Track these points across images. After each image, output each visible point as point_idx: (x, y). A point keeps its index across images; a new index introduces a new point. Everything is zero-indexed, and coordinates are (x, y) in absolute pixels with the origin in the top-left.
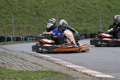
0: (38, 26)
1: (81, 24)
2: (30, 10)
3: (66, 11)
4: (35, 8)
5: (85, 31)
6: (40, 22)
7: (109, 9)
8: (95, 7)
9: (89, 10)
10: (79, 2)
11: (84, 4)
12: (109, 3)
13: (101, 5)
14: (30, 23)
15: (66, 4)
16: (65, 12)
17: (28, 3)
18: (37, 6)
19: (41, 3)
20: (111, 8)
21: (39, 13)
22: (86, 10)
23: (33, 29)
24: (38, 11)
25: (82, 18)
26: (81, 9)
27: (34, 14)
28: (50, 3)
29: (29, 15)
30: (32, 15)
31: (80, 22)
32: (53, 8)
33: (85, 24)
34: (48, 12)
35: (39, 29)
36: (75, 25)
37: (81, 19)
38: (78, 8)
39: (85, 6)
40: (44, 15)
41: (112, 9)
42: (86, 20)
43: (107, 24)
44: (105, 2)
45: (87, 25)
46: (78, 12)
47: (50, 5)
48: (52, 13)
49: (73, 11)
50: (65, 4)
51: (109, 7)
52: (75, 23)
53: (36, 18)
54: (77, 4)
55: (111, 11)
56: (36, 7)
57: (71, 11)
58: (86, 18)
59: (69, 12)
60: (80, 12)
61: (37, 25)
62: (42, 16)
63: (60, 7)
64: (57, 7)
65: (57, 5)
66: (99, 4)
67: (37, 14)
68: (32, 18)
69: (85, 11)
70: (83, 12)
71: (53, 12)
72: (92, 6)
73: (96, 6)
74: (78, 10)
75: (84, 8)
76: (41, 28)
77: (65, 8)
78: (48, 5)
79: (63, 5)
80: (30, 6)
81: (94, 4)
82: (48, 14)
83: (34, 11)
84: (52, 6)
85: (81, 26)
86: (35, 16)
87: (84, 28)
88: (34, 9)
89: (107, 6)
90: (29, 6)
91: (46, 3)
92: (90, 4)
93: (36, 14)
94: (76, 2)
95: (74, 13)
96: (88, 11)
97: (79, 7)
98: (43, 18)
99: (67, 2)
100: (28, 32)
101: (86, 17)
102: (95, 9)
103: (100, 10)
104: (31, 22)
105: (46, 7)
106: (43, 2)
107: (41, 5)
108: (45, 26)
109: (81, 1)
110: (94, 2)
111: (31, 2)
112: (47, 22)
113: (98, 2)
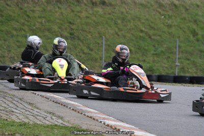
1: (144, 58)
2: (60, 28)
3: (120, 33)
4: (68, 24)
5: (151, 71)
6: (75, 48)
7: (194, 36)
8: (170, 31)
9: (159, 36)
10: (143, 21)
11: (153, 25)
12: (195, 27)
13: (181, 28)
15: (122, 22)
16: (118, 35)
17: (57, 15)
18: (72, 21)
19: (79, 17)
20: (197, 34)
21: (75, 34)
22: (154, 35)
24: (72, 29)
25: (146, 48)
26: (146, 33)
27: (66, 34)
28: (94, 18)
29: (56, 35)
30: (62, 36)
31: (143, 55)
32: (100, 27)
33: (151, 58)
34: (90, 32)
36: (135, 58)
38: (142, 31)
40: (82, 38)
41: (200, 36)
42: (152, 52)
43: (188, 62)
44: (187, 25)
45: (154, 61)
46: (140, 36)
47: (94, 21)
48: (97, 35)
49: (132, 34)
50: (119, 22)
51: (194, 33)
52: (133, 56)
53: (69, 41)
54: (139, 24)
55: (198, 40)
56: (70, 23)
57: (128, 35)
58: (154, 49)
59: (124, 37)
60: (144, 38)
62: (79, 39)
63: (110, 27)
64: (106, 26)
65: (107, 23)
66: (177, 26)
67: (71, 34)
69: (152, 37)
70: (150, 37)
71: (99, 33)
72: (166, 29)
73: (173, 30)
74: (141, 35)
75: (151, 32)
77: (119, 29)
78: (90, 21)
79: (116, 23)
80: (60, 20)
81: (170, 26)
82: (90, 36)
83: (66, 29)
84: (97, 24)
86: (66, 38)
87: (148, 65)
88: (66, 25)
89: (192, 32)
90: (58, 21)
91: (87, 17)
92: (162, 25)
93: (69, 35)
94: (139, 19)
95: (134, 38)
96: (158, 37)
97: (144, 29)
98: (81, 44)
99: (123, 19)
101: (154, 46)
102: (170, 34)
103: (179, 37)
105: (87, 24)
106: (83, 15)
107: (79, 21)
108: (83, 56)
109: (147, 20)
110: (170, 22)
111: (62, 13)
112: (86, 51)
113: (175, 23)
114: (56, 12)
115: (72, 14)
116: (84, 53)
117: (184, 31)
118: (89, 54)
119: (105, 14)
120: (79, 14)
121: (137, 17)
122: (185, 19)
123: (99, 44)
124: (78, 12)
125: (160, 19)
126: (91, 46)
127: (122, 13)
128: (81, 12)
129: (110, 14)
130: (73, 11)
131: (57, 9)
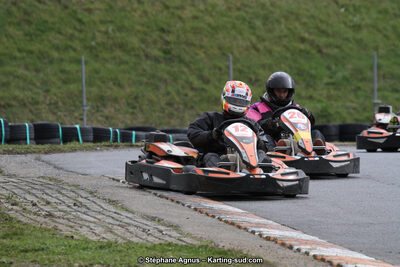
0: (168, 94)
1: (311, 92)
2: (143, 41)
3: (260, 46)
4: (158, 33)
5: (324, 116)
6: (175, 80)
8: (359, 37)
9: (337, 47)
10: (305, 20)
11: (324, 27)
13: (379, 31)
14: (141, 84)
15: (264, 24)
16: (257, 50)
17: (136, 15)
18: (165, 27)
19: (180, 18)
21: (173, 52)
22: (329, 46)
23: (151, 102)
24: (168, 43)
25: (313, 72)
26: (312, 43)
27: (156, 52)
28: (209, 19)
29: (137, 56)
30: (147, 56)
31: (308, 86)
32: (221, 36)
33: (325, 92)
34: (202, 47)
35: (170, 104)
37: (312, 76)
38: (303, 40)
39: (324, 33)
40: (187, 58)
42: (326, 80)
43: (397, 95)
44: (391, 22)
45: (329, 97)
46: (301, 51)
47: (209, 25)
48: (217, 52)
49: (285, 46)
50: (258, 23)
53: (163, 66)
54: (297, 24)
56: (163, 30)
57: (277, 49)
58: (328, 72)
59: (270, 52)
60: (308, 53)
61: (163, 90)
62: (181, 61)
63: (241, 34)
64: (233, 32)
65: (234, 27)
66: (374, 27)
67: (166, 52)
68: (147, 65)
69: (325, 51)
70: (320, 51)
71: (220, 48)
72: (350, 34)
73: (364, 34)
74: (302, 46)
75: (322, 41)
76: (177, 99)
77: (258, 37)
78: (202, 25)
79: (252, 27)
80: (143, 25)
81: (357, 28)
82: (203, 55)
83: (155, 42)
84: (215, 29)
85: (311, 98)
86: (157, 60)
87: (319, 106)
88: (155, 35)
90: (139, 27)
91: (195, 18)
92: (342, 26)
93: (161, 54)
94: (298, 17)
95: (288, 55)
96: (336, 51)
97: (306, 35)
98: (186, 70)
99: (266, 18)
100: (133, 113)
101: (329, 68)
102: (359, 42)
103: (376, 49)
104: (145, 80)
105: (196, 31)
106: (188, 13)
107: (179, 25)
108: (191, 94)
109: (313, 17)
110: (356, 19)
111: (145, 12)
112: (197, 83)
113: (368, 21)
114: (135, 11)
115: (165, 12)
116: (192, 89)
117: (386, 36)
118: (203, 89)
119: (229, 9)
120: (179, 12)
121: (292, 13)
122: (386, 12)
123: (220, 69)
124: (177, 8)
125: (337, 14)
126: (206, 73)
127: (263, 6)
128: (182, 8)
129: (239, 9)
130: (167, 7)
131: (136, 5)
